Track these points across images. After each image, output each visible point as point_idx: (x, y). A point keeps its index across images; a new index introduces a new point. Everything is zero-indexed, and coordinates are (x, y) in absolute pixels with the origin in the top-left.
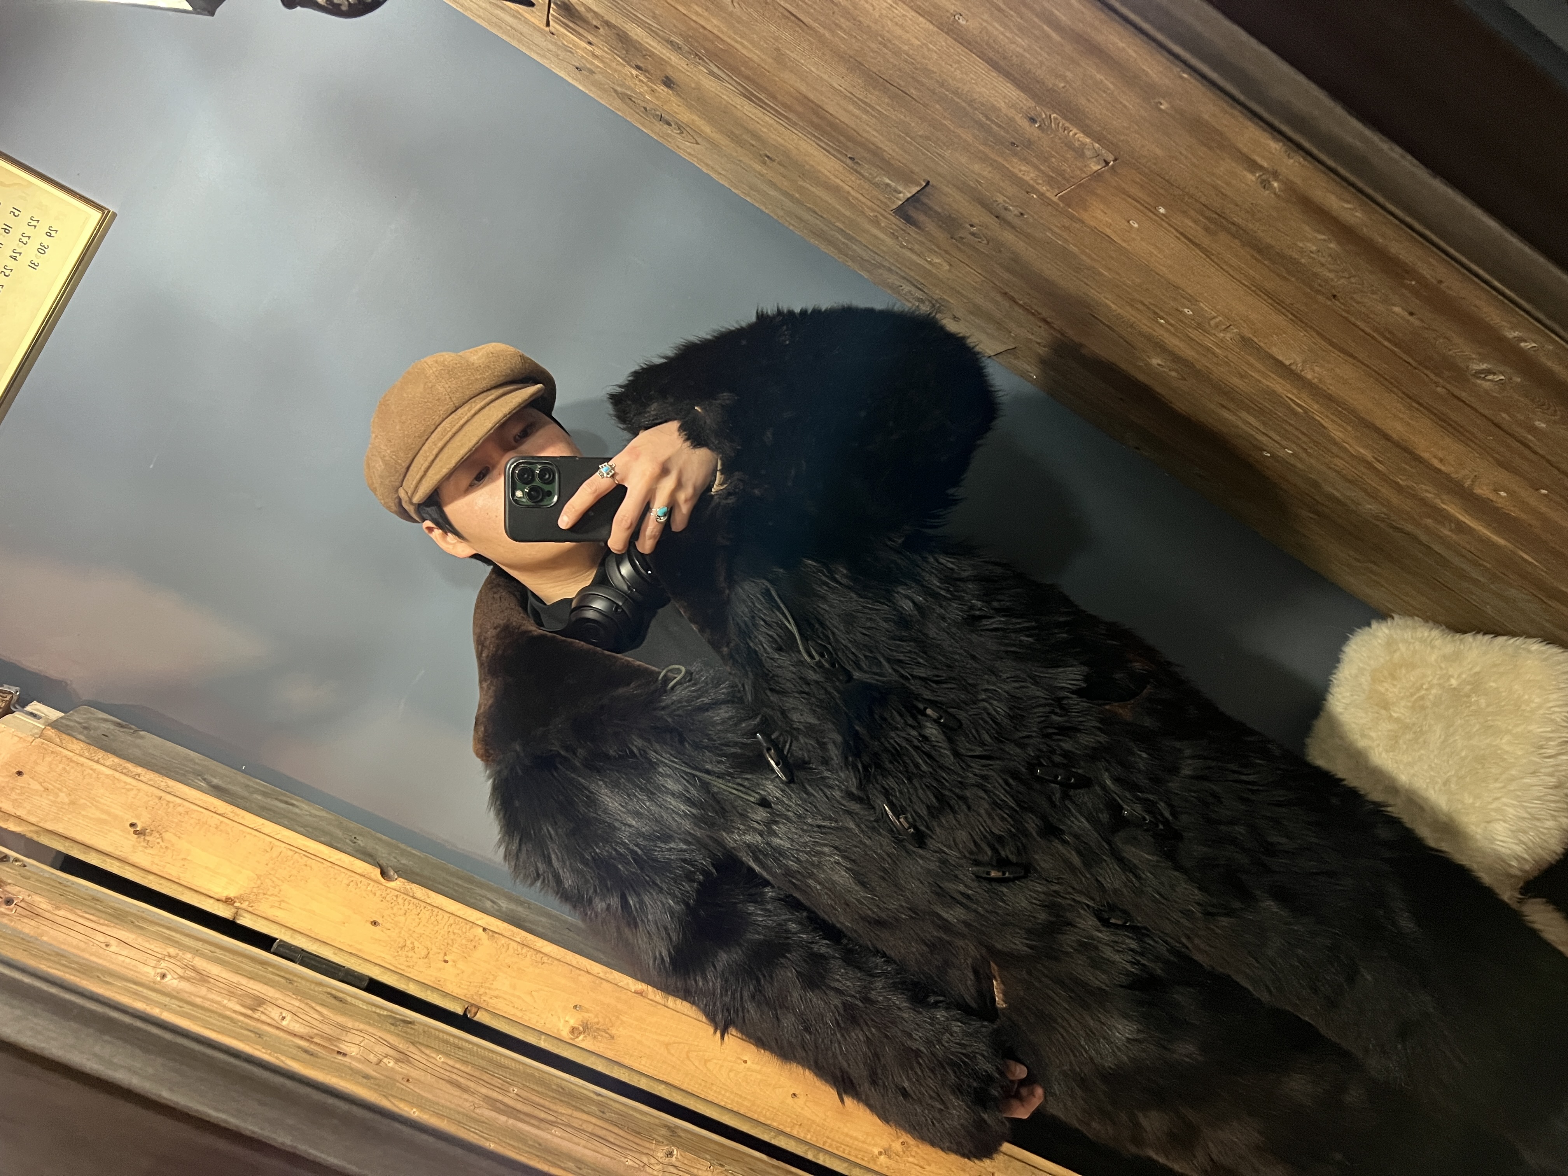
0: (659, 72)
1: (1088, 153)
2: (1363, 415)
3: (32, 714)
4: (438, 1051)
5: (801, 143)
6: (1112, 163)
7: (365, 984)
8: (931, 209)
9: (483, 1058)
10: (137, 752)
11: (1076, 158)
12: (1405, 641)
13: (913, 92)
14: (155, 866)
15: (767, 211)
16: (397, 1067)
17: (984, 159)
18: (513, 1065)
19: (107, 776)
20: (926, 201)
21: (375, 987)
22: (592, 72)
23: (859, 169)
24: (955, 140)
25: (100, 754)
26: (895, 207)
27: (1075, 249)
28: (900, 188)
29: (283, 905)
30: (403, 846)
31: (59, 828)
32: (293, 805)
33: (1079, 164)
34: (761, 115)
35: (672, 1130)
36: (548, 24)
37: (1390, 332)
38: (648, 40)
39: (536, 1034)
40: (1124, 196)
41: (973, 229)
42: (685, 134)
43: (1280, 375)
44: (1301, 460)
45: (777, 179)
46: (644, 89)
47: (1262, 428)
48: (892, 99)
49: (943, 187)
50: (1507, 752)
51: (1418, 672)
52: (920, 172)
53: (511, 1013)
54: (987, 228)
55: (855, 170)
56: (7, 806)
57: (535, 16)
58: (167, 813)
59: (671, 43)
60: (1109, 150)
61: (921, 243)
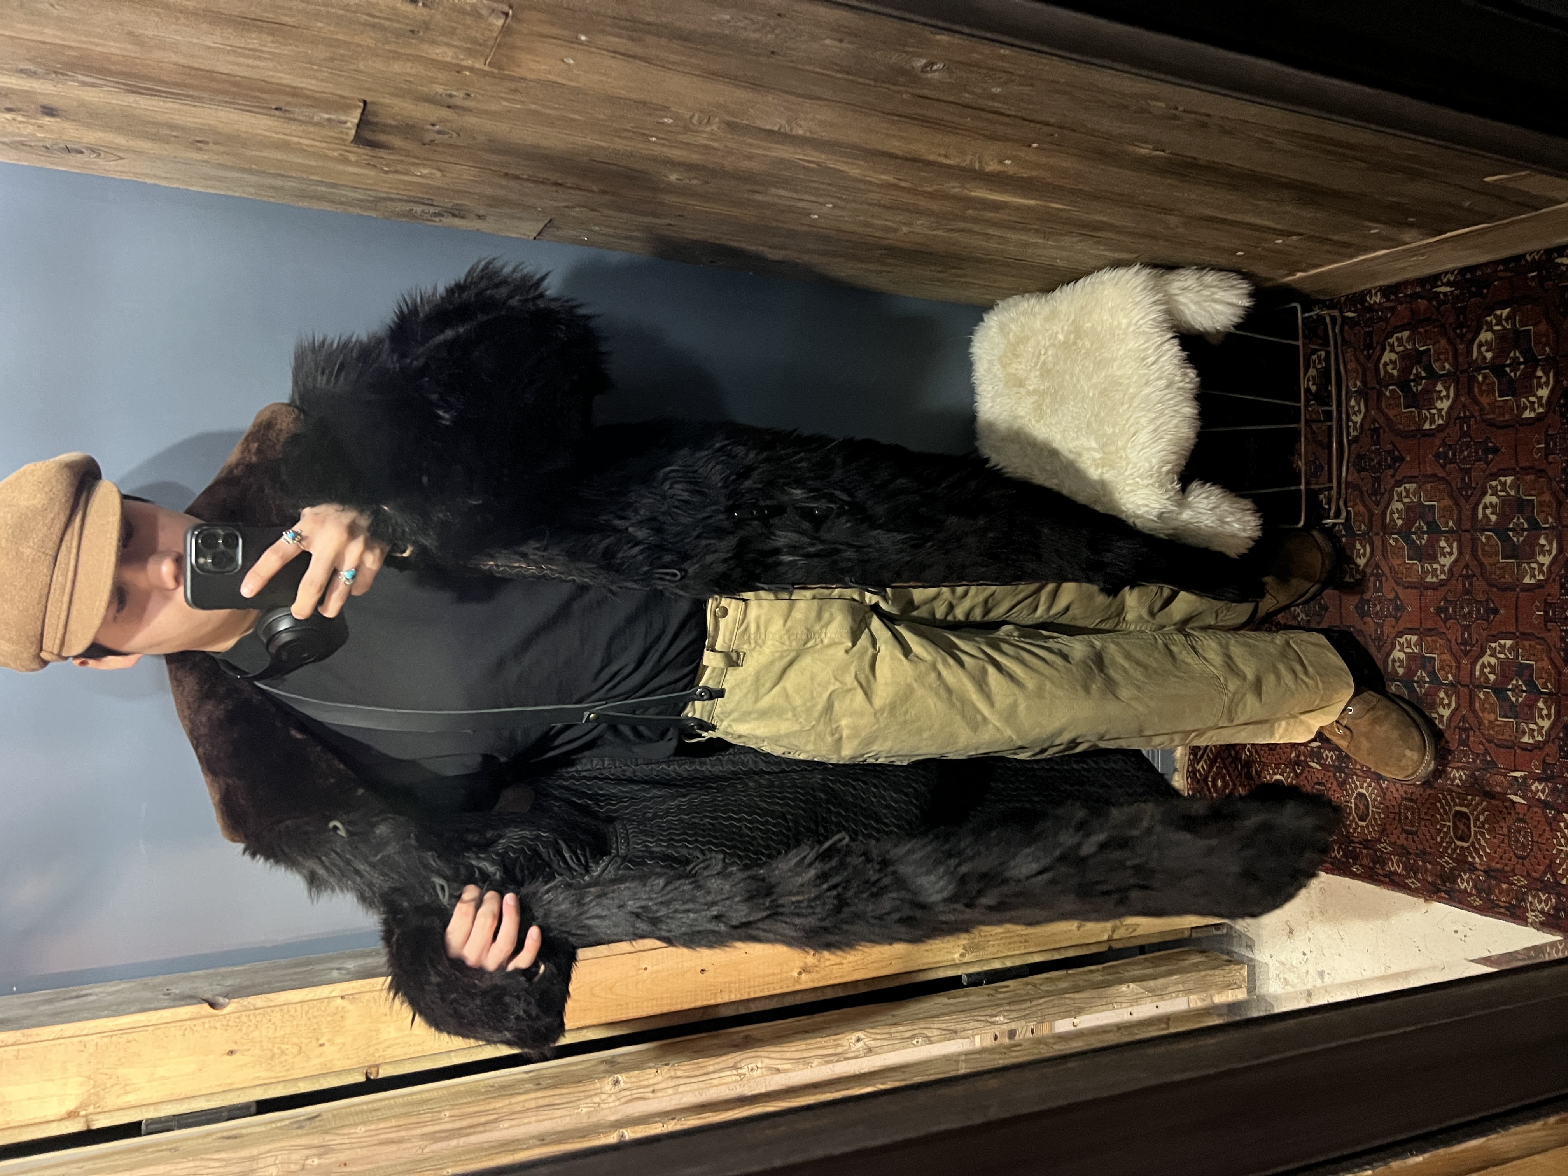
0: (33, 106)
1: (484, 12)
2: (863, 145)
4: (356, 1125)
5: (220, 114)
6: (510, 12)
7: (254, 1109)
8: (386, 125)
9: (403, 1105)
11: (476, 21)
12: (1013, 320)
13: (287, 20)
15: (237, 194)
16: (323, 1161)
17: (397, 56)
18: (435, 1094)
20: (375, 120)
21: (265, 1106)
23: (292, 116)
24: (360, 49)
26: (351, 137)
27: (537, 107)
28: (343, 118)
29: (128, 1088)
30: (222, 970)
32: (86, 995)
33: (483, 25)
35: (610, 1062)
37: (836, 64)
39: (445, 1056)
40: (542, 39)
41: (437, 128)
42: (103, 155)
43: (778, 143)
44: (843, 208)
45: (224, 160)
46: (30, 129)
47: (795, 196)
48: (272, 35)
49: (382, 100)
50: (1121, 376)
51: (1032, 342)
52: (352, 95)
53: (411, 1052)
54: (448, 121)
55: (289, 119)
59: (22, 71)
60: (498, 2)
61: (400, 162)
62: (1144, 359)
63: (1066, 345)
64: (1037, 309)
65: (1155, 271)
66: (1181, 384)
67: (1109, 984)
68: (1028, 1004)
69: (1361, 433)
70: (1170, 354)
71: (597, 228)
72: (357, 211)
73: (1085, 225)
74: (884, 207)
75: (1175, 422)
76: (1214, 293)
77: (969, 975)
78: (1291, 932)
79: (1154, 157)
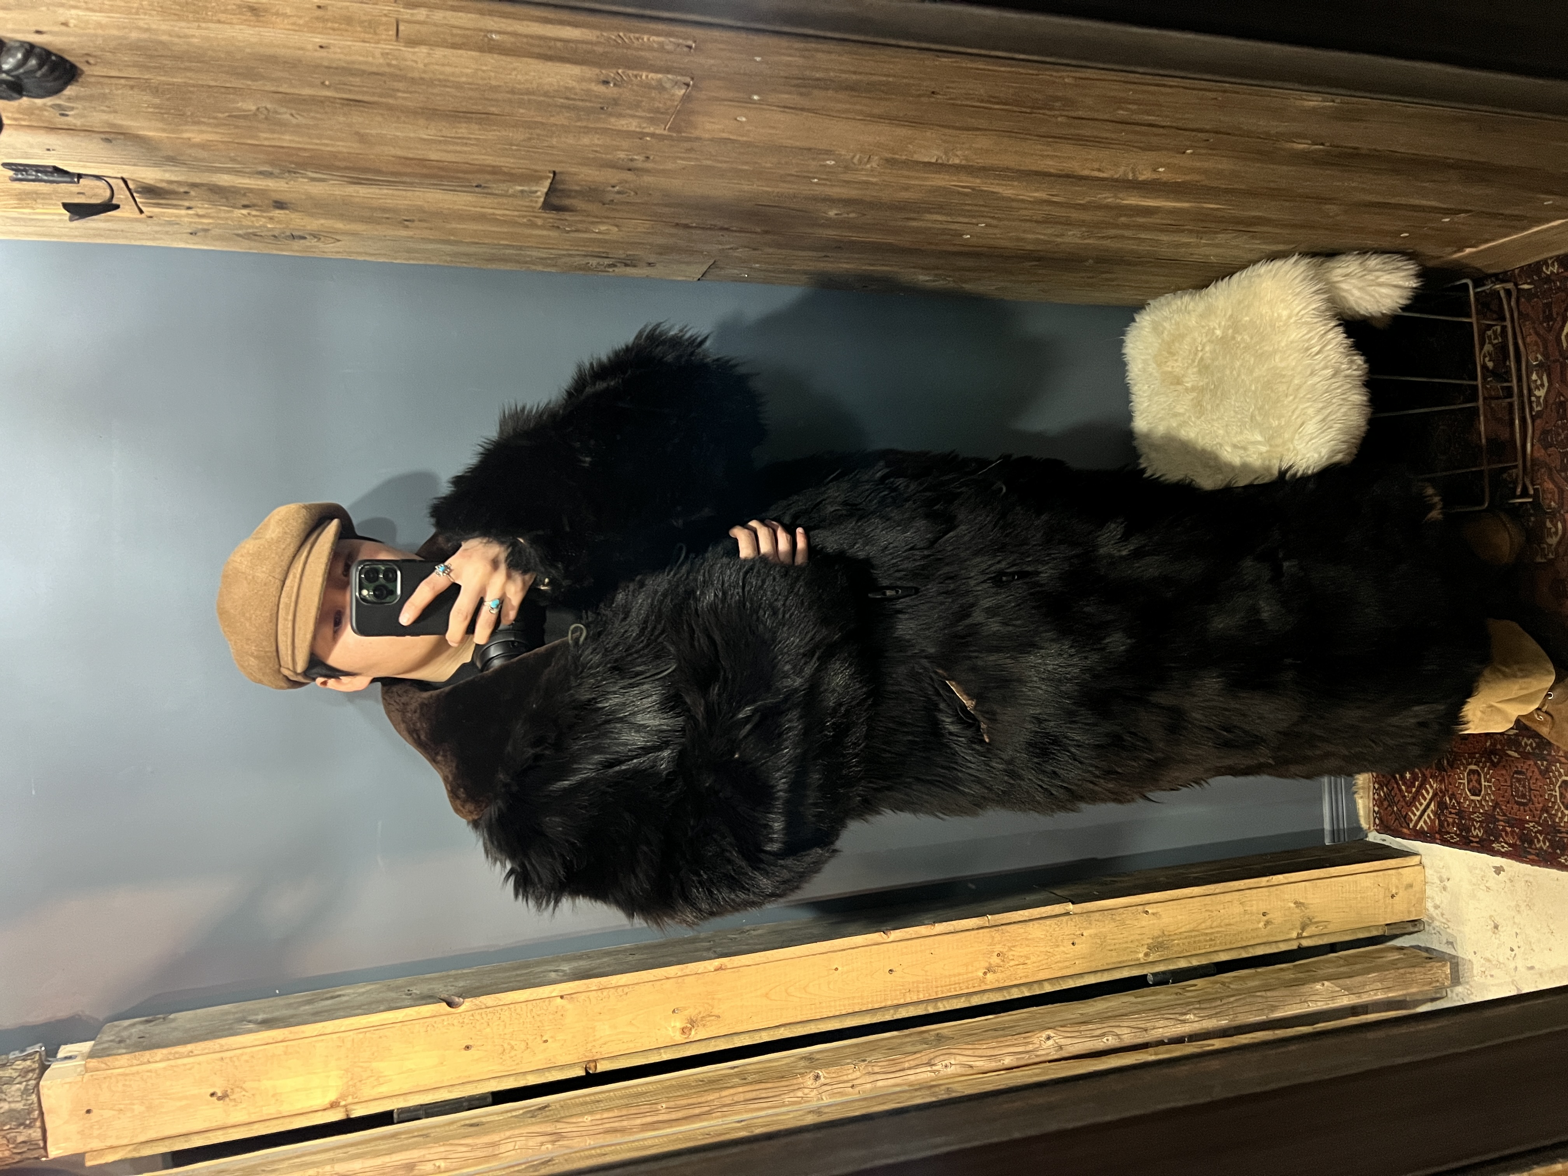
0: (267, 202)
1: (668, 85)
2: (1018, 167)
3: (66, 1058)
4: (582, 1114)
5: (427, 195)
6: (691, 83)
7: (490, 1100)
8: (571, 191)
9: (622, 1098)
10: (178, 1034)
11: (660, 93)
12: (1166, 319)
13: (493, 109)
14: (253, 1116)
15: (435, 263)
16: (556, 1147)
17: (587, 130)
19: (165, 1068)
20: (562, 187)
22: (206, 230)
23: (490, 191)
24: (554, 128)
25: (147, 1055)
26: (540, 204)
27: (709, 163)
28: (534, 189)
29: (381, 1080)
30: (453, 972)
31: (152, 1134)
32: (339, 996)
33: (666, 96)
34: (377, 191)
35: (809, 1058)
36: (141, 212)
37: (994, 97)
38: (239, 181)
39: (655, 1051)
40: (718, 103)
41: (617, 188)
42: (323, 239)
43: (936, 173)
44: (996, 227)
45: (426, 234)
46: (262, 221)
47: (949, 219)
48: (480, 124)
49: (570, 169)
50: (1284, 368)
51: (1188, 339)
52: (544, 168)
53: (623, 1049)
54: (626, 182)
55: (487, 194)
56: (96, 1144)
57: (127, 211)
58: (236, 1067)
59: (260, 173)
60: (682, 75)
61: (581, 222)
62: (1307, 349)
63: (1224, 341)
64: (1191, 306)
65: (1315, 260)
66: (1348, 372)
67: (1303, 982)
68: (1219, 1003)
69: (1546, 407)
70: (1334, 342)
71: (757, 265)
72: (540, 268)
73: (1239, 221)
74: (1037, 222)
75: (1343, 410)
76: (1378, 277)
77: (1154, 975)
78: (1496, 927)
79: (1312, 152)
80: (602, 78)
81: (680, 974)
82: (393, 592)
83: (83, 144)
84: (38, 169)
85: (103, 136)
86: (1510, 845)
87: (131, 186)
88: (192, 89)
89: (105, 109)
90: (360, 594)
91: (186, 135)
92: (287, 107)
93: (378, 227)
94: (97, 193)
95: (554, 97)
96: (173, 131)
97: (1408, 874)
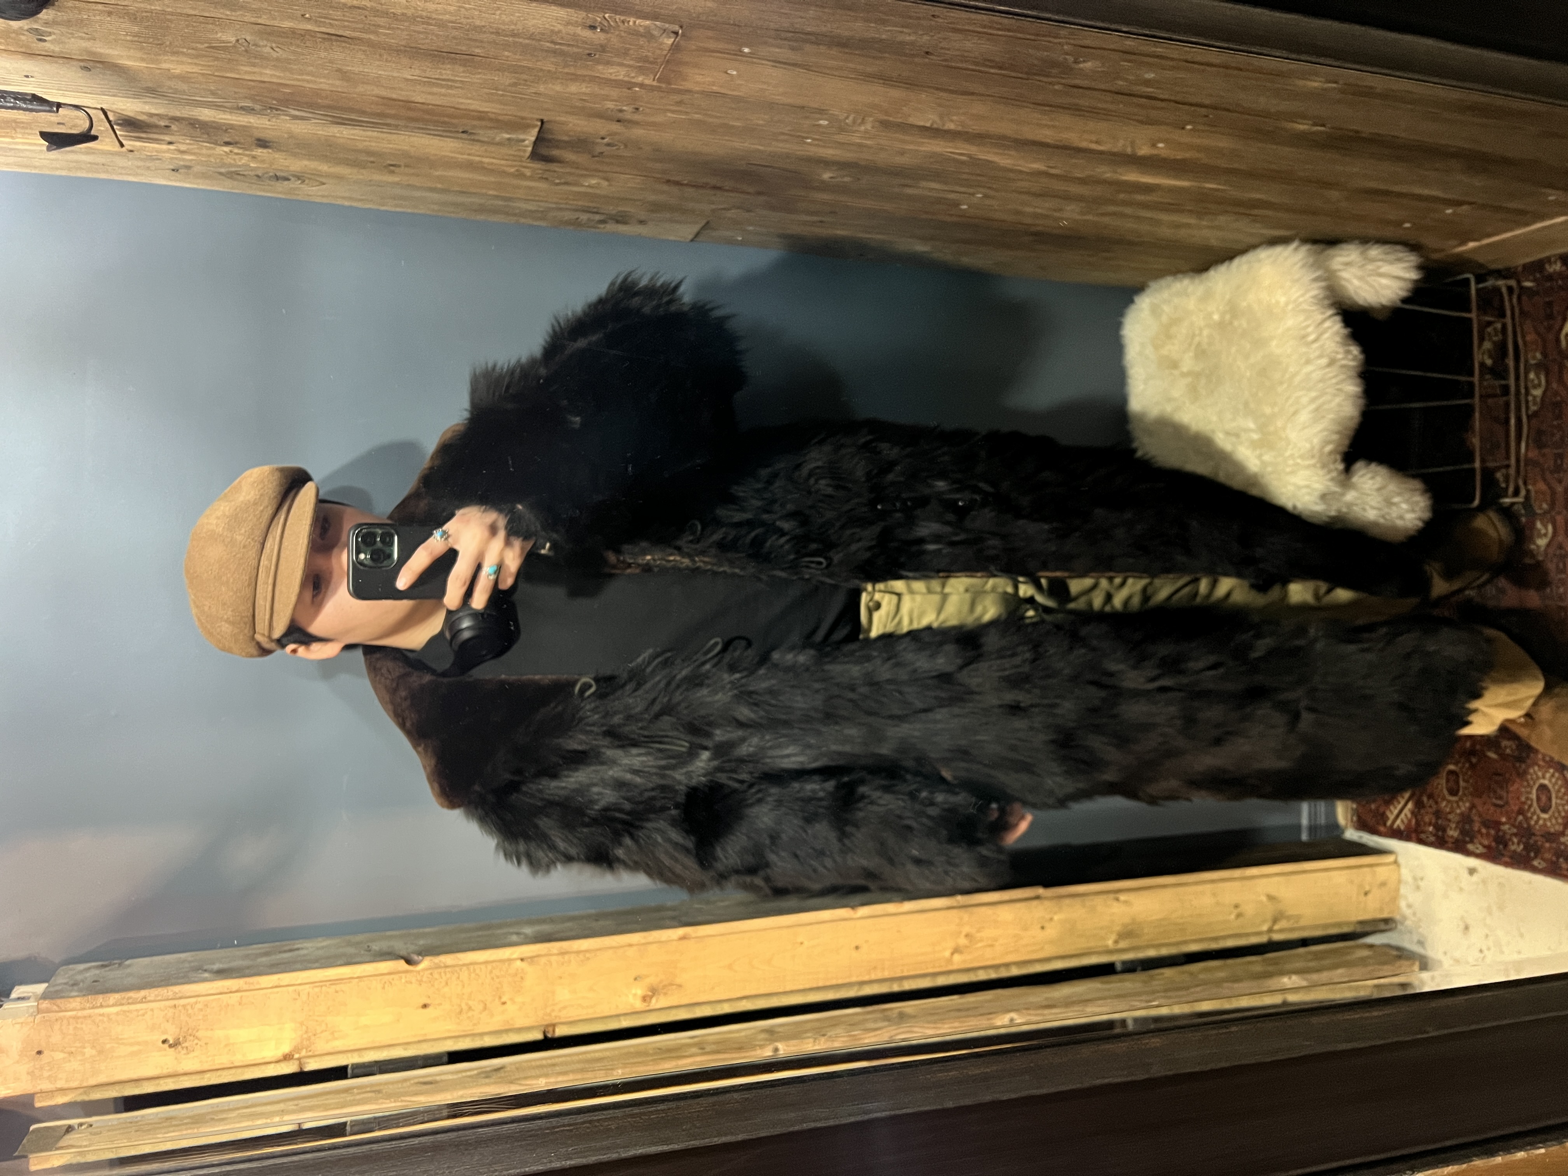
0: (249, 139)
1: (656, 33)
2: (1015, 136)
3: (19, 999)
4: (537, 1077)
5: (412, 139)
6: (680, 32)
7: (445, 1059)
8: (560, 141)
9: (579, 1062)
10: (132, 980)
11: (649, 41)
12: (1165, 301)
13: (477, 51)
14: (205, 1064)
15: (422, 211)
17: (575, 78)
18: (608, 1054)
19: (117, 1014)
20: (550, 137)
21: (455, 1057)
22: (188, 167)
23: (476, 138)
24: (540, 74)
25: (100, 999)
26: (528, 154)
27: (700, 117)
28: (522, 137)
29: (336, 1035)
30: (415, 931)
31: (102, 1079)
32: (298, 949)
33: (655, 45)
34: (361, 132)
35: (770, 1031)
36: (122, 145)
37: (989, 61)
38: (220, 116)
39: (615, 1018)
40: (708, 54)
41: (606, 141)
42: (307, 181)
43: (930, 138)
44: (993, 198)
45: (413, 180)
46: (245, 160)
47: (946, 188)
48: (465, 66)
49: (558, 118)
50: (1280, 355)
51: (1186, 323)
52: (531, 115)
53: (584, 1014)
54: (617, 134)
55: (474, 140)
56: (46, 1086)
57: (106, 144)
58: (189, 1016)
59: (242, 108)
60: (670, 23)
61: (571, 174)
62: (1304, 337)
63: (1222, 326)
64: (1191, 289)
65: (1316, 247)
66: (1344, 362)
67: (1270, 975)
69: (1542, 407)
70: (1331, 331)
71: (751, 228)
72: (530, 221)
73: (1238, 203)
74: (1034, 194)
75: (1337, 400)
76: (1379, 267)
77: (1124, 963)
78: (1467, 928)
79: (1314, 133)
80: (589, 23)
81: (643, 941)
82: (390, 556)
83: (62, 72)
84: (17, 96)
85: (82, 64)
86: (1484, 847)
87: (111, 118)
88: (169, 17)
89: (84, 35)
90: (357, 557)
91: (165, 66)
92: (268, 40)
93: (364, 171)
94: (76, 124)
95: (539, 40)
96: (153, 61)
97: (1383, 873)
